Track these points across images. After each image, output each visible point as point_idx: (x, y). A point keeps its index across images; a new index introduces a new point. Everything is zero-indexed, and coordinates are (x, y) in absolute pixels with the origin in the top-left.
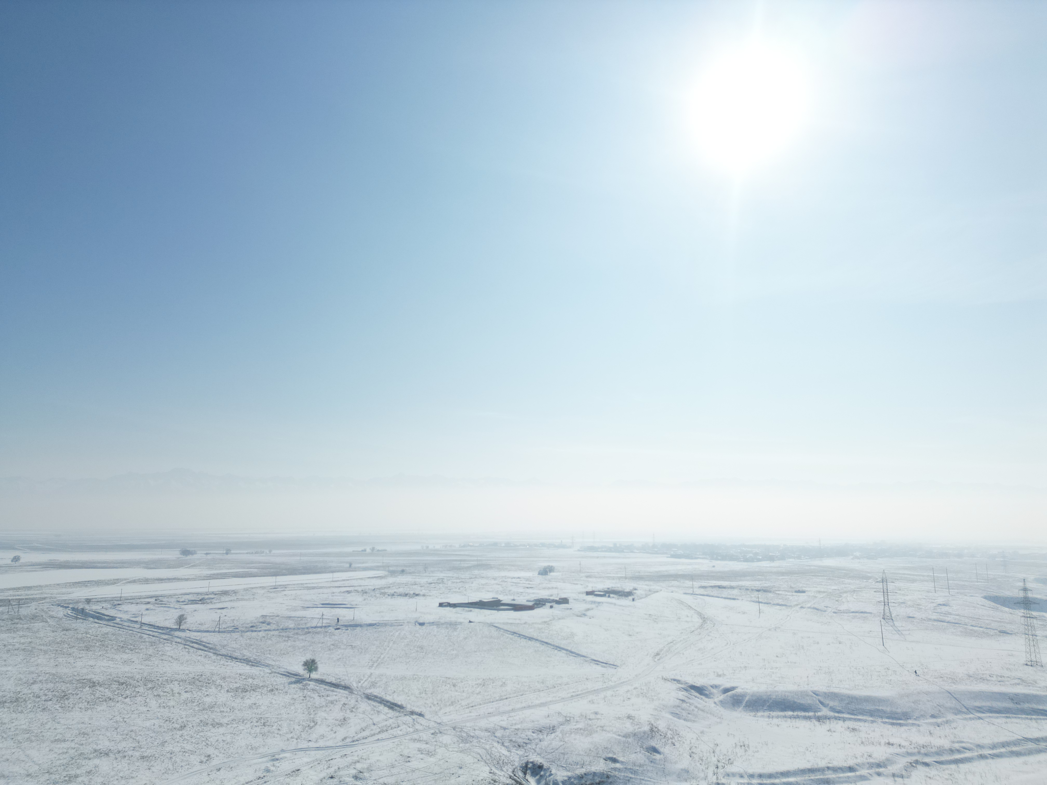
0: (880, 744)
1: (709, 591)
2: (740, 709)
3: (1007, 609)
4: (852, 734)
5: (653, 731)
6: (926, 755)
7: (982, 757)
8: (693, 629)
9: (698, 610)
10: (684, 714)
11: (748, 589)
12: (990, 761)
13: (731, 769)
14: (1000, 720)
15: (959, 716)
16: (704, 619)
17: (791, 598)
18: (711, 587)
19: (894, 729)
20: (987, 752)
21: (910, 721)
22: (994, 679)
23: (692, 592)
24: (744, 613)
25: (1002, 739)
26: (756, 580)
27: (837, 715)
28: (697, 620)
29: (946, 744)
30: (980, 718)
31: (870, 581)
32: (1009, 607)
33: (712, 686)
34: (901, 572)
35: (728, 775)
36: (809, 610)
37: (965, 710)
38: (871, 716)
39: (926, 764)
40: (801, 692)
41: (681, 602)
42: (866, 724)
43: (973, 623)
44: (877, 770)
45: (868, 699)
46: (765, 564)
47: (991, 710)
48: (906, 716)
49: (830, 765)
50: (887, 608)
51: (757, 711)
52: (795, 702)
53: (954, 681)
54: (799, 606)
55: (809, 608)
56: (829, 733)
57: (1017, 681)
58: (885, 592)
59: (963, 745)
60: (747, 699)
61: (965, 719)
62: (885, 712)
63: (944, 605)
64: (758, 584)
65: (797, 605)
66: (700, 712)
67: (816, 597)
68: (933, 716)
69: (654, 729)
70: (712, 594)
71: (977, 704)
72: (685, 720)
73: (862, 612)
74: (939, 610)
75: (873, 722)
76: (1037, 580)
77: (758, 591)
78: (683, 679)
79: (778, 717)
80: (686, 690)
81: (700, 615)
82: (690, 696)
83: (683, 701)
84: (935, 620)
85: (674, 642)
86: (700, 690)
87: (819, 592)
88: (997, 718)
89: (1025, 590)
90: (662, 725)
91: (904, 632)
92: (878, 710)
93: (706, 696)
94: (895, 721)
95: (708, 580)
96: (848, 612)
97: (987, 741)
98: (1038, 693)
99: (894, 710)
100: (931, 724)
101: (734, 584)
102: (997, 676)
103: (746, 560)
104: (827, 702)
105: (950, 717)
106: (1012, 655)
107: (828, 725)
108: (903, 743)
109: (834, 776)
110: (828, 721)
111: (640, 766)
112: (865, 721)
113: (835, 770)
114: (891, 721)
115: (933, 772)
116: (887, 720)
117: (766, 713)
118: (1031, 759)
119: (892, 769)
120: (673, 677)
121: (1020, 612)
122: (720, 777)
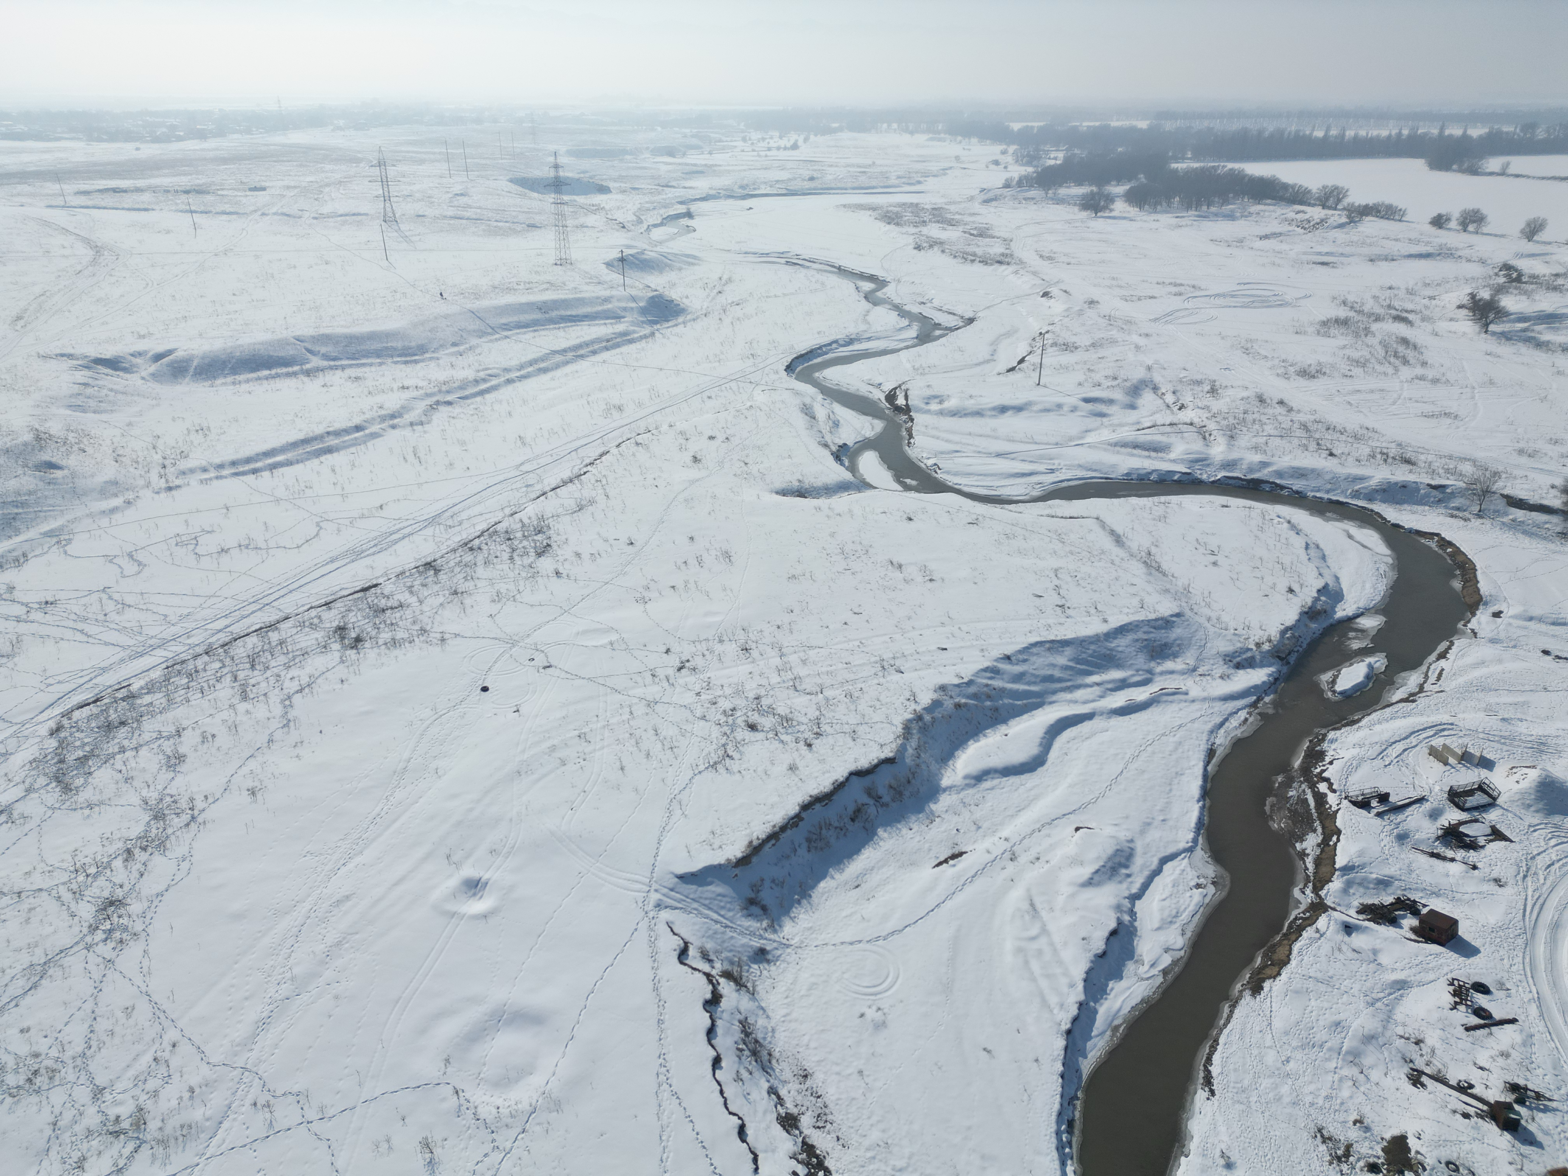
0: (392, 390)
1: (97, 200)
2: (187, 380)
3: (535, 195)
4: (356, 384)
5: (41, 439)
6: (448, 392)
7: (509, 381)
8: (79, 268)
9: (82, 234)
10: (92, 403)
11: (168, 191)
12: (517, 384)
13: (184, 465)
14: (527, 336)
15: (483, 339)
16: (98, 249)
17: (244, 200)
18: (100, 191)
19: (408, 369)
20: (513, 375)
21: (427, 355)
22: (522, 287)
23: (62, 203)
24: (168, 232)
25: (531, 356)
26: (180, 175)
27: (332, 363)
28: (85, 253)
29: (470, 374)
30: (507, 337)
31: (362, 165)
32: (538, 192)
33: (132, 355)
34: (403, 149)
35: (184, 473)
36: (276, 217)
37: (490, 330)
38: (378, 356)
39: (449, 403)
40: (279, 341)
41: (46, 223)
42: (373, 369)
43: (498, 218)
44: (391, 422)
45: (372, 336)
46: (192, 146)
47: (520, 326)
48: (422, 349)
49: (331, 429)
50: (388, 205)
51: (215, 378)
52: (271, 357)
53: (477, 296)
54: (260, 213)
55: (275, 214)
56: (325, 389)
57: (545, 286)
58: (384, 182)
59: (489, 372)
60: (195, 363)
61: (491, 341)
62: (395, 349)
63: (462, 195)
64: (184, 181)
65: (255, 211)
66: (120, 396)
67: (284, 196)
68: (454, 344)
69: (42, 436)
70: (103, 204)
71: (504, 320)
72: (94, 412)
73: (354, 215)
74: (456, 203)
75: (381, 364)
76: (570, 153)
77: (187, 192)
78: (78, 351)
79: (248, 381)
80: (87, 367)
81: (87, 242)
82: (96, 375)
83: (86, 385)
84: (451, 217)
85: (48, 294)
86: (113, 364)
87: (288, 187)
88: (525, 333)
89: (556, 167)
90: (55, 428)
91: (413, 239)
92: (387, 348)
93: (125, 370)
94: (408, 359)
95: (90, 179)
96: (334, 215)
97: (514, 362)
98: (566, 297)
99: (406, 344)
100: (452, 354)
101: (140, 183)
102: (525, 282)
103: (156, 140)
104: (316, 348)
105: (474, 341)
106: (541, 255)
107: (321, 379)
108: (421, 384)
109: (336, 441)
110: (321, 373)
111: (30, 493)
112: (371, 365)
113: (337, 433)
114: (403, 359)
115: (456, 410)
116: (399, 359)
117: (230, 379)
118: (558, 373)
119: (408, 417)
120: (58, 351)
121: (551, 197)
122: (171, 478)
